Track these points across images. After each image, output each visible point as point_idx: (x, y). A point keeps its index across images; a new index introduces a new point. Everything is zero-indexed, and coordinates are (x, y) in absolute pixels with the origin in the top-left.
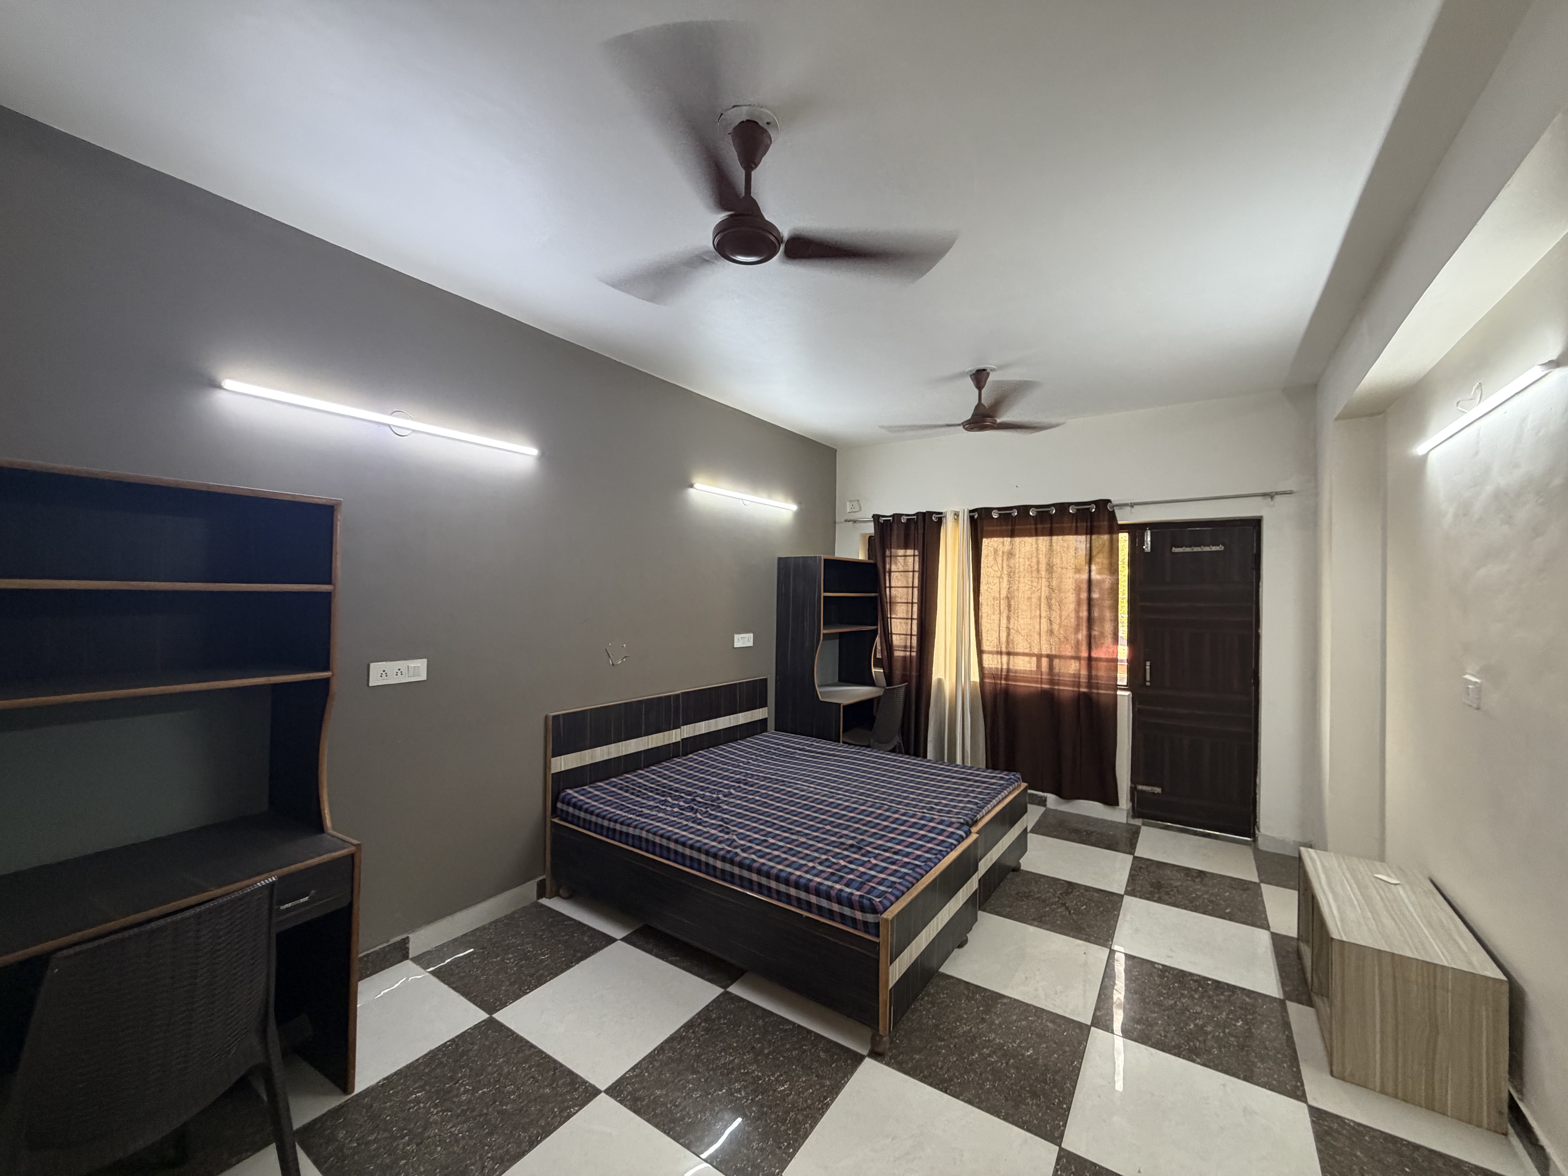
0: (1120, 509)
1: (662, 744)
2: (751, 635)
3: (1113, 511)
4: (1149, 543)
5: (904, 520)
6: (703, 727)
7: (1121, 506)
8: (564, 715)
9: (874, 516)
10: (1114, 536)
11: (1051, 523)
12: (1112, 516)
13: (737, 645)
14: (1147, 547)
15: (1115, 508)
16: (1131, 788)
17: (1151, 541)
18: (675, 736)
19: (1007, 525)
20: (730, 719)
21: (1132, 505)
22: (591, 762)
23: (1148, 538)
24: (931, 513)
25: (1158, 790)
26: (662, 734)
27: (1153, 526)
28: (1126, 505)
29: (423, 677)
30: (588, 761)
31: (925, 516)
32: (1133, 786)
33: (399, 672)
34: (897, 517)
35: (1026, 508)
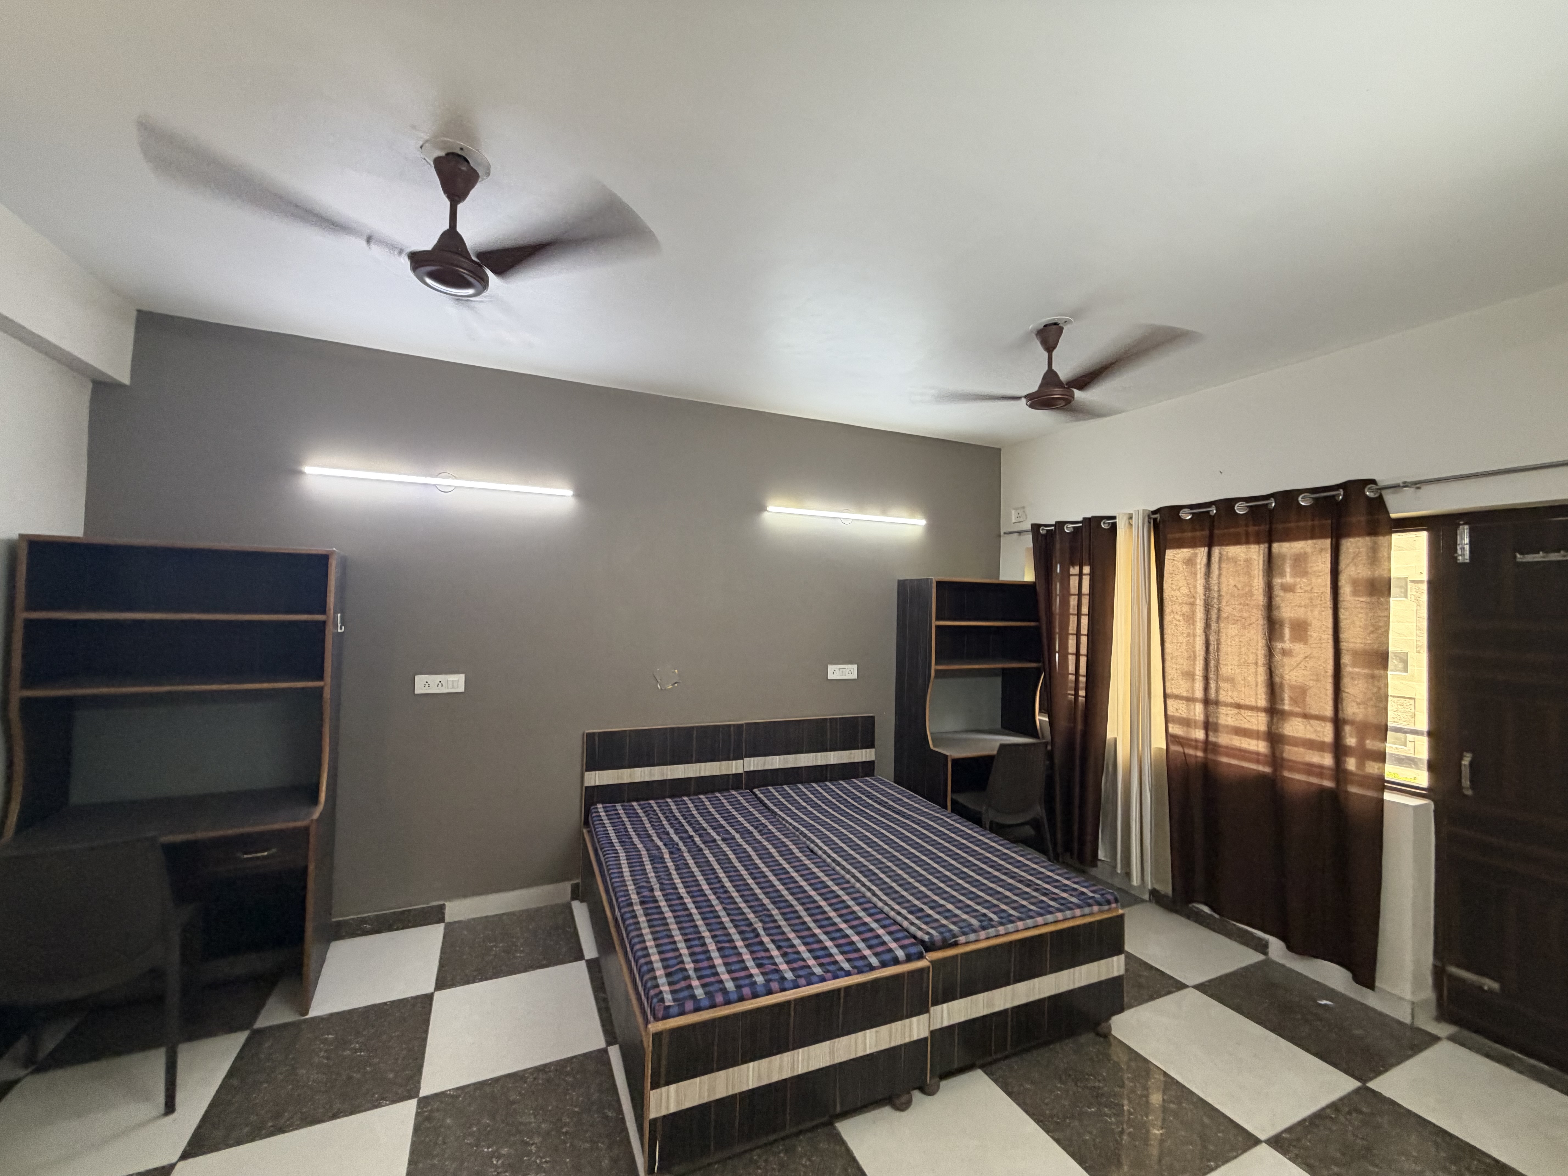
0: (1393, 493)
1: (718, 773)
2: (855, 667)
3: (1381, 497)
4: (1467, 547)
5: (1068, 529)
6: (776, 762)
7: (1395, 487)
8: (600, 733)
9: (1032, 525)
10: (1382, 540)
11: (1271, 523)
12: (1378, 505)
13: (831, 676)
14: (1463, 555)
15: (1384, 492)
16: (1435, 967)
17: (1471, 543)
18: (735, 767)
19: (1203, 530)
20: (816, 757)
21: (1417, 485)
22: (629, 781)
23: (1464, 539)
24: (1098, 519)
25: (1495, 986)
26: (718, 763)
27: (1475, 518)
28: (1406, 485)
29: (461, 689)
30: (626, 780)
31: (1092, 522)
32: (1439, 964)
33: (440, 684)
34: (1060, 525)
35: (1230, 503)
